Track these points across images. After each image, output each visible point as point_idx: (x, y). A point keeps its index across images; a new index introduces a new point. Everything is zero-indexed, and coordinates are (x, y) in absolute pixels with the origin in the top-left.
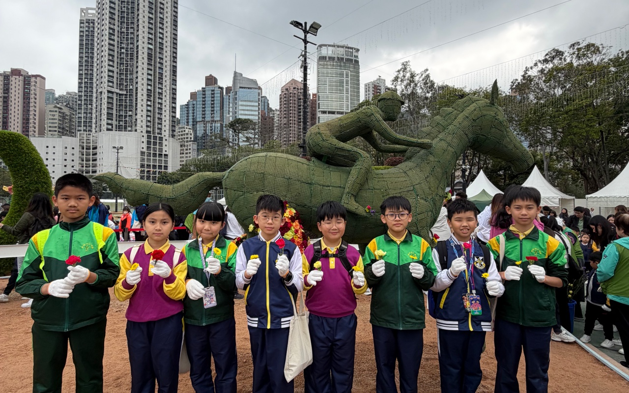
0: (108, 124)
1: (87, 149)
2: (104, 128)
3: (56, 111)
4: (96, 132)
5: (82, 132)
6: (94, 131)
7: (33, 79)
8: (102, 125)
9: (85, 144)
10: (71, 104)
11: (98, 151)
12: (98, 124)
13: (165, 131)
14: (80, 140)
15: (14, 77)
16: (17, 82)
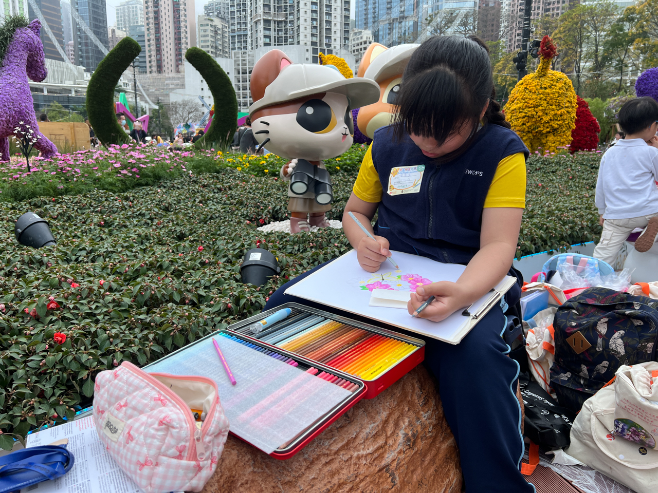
0: (265, 36)
1: (243, 73)
2: (261, 41)
3: (207, 25)
4: (252, 48)
5: (237, 50)
6: (249, 47)
8: (259, 39)
9: (241, 67)
10: (222, 13)
12: (254, 37)
13: (335, 39)
14: (235, 61)
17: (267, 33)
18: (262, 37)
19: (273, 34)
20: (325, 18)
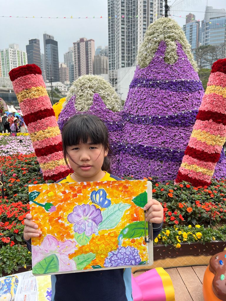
0: (122, 63)
2: (121, 66)
4: (117, 69)
7: (89, 43)
9: (111, 77)
11: (118, 81)
12: (118, 64)
14: (109, 75)
15: (81, 43)
16: (83, 45)
19: (126, 62)
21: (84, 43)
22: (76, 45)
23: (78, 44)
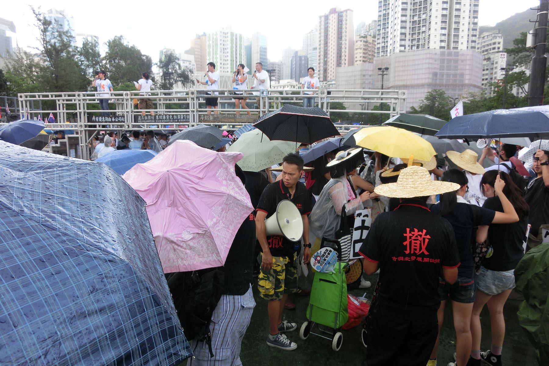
3: (361, 41)
7: (344, 14)
8: (396, 48)
13: (462, 43)
15: (331, 15)
16: (333, 19)
17: (403, 43)
18: (398, 46)
19: (407, 43)
20: (454, 26)
21: (336, 15)
22: (323, 19)
23: (327, 18)
